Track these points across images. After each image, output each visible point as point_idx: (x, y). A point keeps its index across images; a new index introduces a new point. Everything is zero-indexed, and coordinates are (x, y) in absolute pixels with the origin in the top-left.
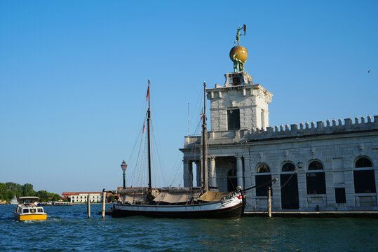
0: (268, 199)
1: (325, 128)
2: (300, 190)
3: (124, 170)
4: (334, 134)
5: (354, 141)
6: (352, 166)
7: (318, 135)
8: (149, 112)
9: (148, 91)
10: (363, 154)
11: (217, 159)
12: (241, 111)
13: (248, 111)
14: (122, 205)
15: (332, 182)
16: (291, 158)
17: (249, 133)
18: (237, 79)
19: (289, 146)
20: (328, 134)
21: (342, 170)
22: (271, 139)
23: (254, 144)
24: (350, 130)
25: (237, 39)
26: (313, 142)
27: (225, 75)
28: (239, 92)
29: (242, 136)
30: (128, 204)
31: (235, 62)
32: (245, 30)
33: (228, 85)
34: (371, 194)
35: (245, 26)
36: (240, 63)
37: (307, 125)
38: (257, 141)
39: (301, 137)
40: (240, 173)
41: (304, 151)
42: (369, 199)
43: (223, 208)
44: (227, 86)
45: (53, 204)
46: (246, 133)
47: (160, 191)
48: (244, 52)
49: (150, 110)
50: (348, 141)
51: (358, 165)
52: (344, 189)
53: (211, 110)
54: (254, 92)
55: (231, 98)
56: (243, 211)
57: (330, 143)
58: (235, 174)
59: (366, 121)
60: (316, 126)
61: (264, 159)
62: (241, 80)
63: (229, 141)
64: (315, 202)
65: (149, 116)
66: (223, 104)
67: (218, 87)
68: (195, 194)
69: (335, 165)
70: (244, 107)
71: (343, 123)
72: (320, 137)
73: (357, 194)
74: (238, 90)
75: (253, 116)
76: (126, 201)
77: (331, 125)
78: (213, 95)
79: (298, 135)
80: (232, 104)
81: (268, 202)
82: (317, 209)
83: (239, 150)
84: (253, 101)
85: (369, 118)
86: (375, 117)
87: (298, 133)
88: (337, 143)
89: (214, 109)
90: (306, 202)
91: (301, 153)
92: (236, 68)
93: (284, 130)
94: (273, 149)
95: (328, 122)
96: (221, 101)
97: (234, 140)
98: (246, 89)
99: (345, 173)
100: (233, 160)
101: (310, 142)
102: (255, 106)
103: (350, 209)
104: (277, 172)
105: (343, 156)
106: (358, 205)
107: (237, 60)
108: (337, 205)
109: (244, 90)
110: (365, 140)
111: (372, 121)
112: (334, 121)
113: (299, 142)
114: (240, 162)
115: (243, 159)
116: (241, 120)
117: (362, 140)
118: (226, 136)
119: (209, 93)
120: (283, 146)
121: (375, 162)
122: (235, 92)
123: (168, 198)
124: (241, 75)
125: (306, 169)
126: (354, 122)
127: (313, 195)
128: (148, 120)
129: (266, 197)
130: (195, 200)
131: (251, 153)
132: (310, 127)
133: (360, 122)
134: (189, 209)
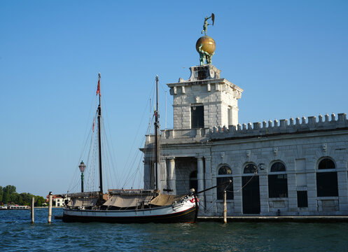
0: (223, 203)
1: (288, 126)
2: (261, 194)
3: (82, 171)
4: (297, 133)
5: (317, 141)
6: (314, 167)
7: (281, 134)
8: (99, 109)
9: (98, 87)
10: (326, 155)
11: (177, 160)
12: (205, 108)
13: (212, 107)
14: (71, 210)
15: (294, 185)
16: (253, 158)
17: (210, 132)
18: (203, 72)
19: (251, 146)
20: (291, 134)
21: (305, 173)
22: (233, 138)
23: (216, 143)
24: (314, 129)
25: (205, 29)
26: (275, 142)
27: (190, 69)
28: (204, 87)
29: (203, 135)
30: (77, 209)
31: (202, 55)
32: (213, 19)
33: (193, 79)
34: (334, 198)
35: (213, 16)
36: (207, 56)
37: (270, 123)
38: (219, 140)
39: (263, 136)
40: (200, 175)
41: (267, 151)
42: (331, 202)
43: (174, 212)
44: (192, 81)
45: (8, 208)
46: (207, 131)
47: (111, 194)
48: (211, 43)
49: (101, 106)
50: (311, 141)
51: (321, 167)
52: (306, 192)
53: (174, 106)
54: (219, 87)
55: (195, 93)
56: (196, 215)
57: (293, 143)
58: (196, 176)
59: (330, 119)
60: (279, 125)
61: (225, 160)
62: (207, 74)
63: (190, 141)
64: (278, 206)
65: (100, 114)
66: (186, 100)
67: (182, 81)
68: (148, 198)
69: (297, 166)
70: (209, 104)
71: (307, 122)
72: (282, 137)
73: (319, 198)
74: (202, 85)
75: (218, 113)
76: (76, 205)
77: (295, 123)
78: (175, 90)
79: (261, 134)
80: (196, 100)
81: (224, 206)
82: (279, 213)
83: (199, 150)
84: (218, 97)
85: (332, 116)
86: (339, 115)
87: (260, 132)
88: (299, 143)
89: (177, 106)
90: (268, 207)
91: (263, 153)
92: (202, 60)
93: (247, 128)
94: (235, 149)
95: (291, 120)
96: (185, 97)
97: (194, 139)
98: (211, 84)
99: (308, 175)
100: (193, 161)
101: (272, 142)
102: (220, 102)
103: (312, 214)
104: (238, 174)
105: (306, 157)
106: (320, 209)
107: (203, 51)
108: (299, 209)
109: (209, 86)
110: (329, 140)
111: (336, 119)
112: (297, 119)
113: (261, 142)
114: (200, 163)
115: (204, 159)
116: (206, 118)
117: (325, 140)
118: (187, 135)
119: (172, 88)
120: (245, 146)
121: (338, 163)
122: (199, 87)
123: (119, 202)
124: (207, 68)
125: (268, 171)
126: (317, 121)
127: (274, 199)
128: (99, 118)
129: (222, 201)
130: (145, 204)
131: (213, 154)
132: (273, 125)
133: (324, 120)
134: (139, 214)
